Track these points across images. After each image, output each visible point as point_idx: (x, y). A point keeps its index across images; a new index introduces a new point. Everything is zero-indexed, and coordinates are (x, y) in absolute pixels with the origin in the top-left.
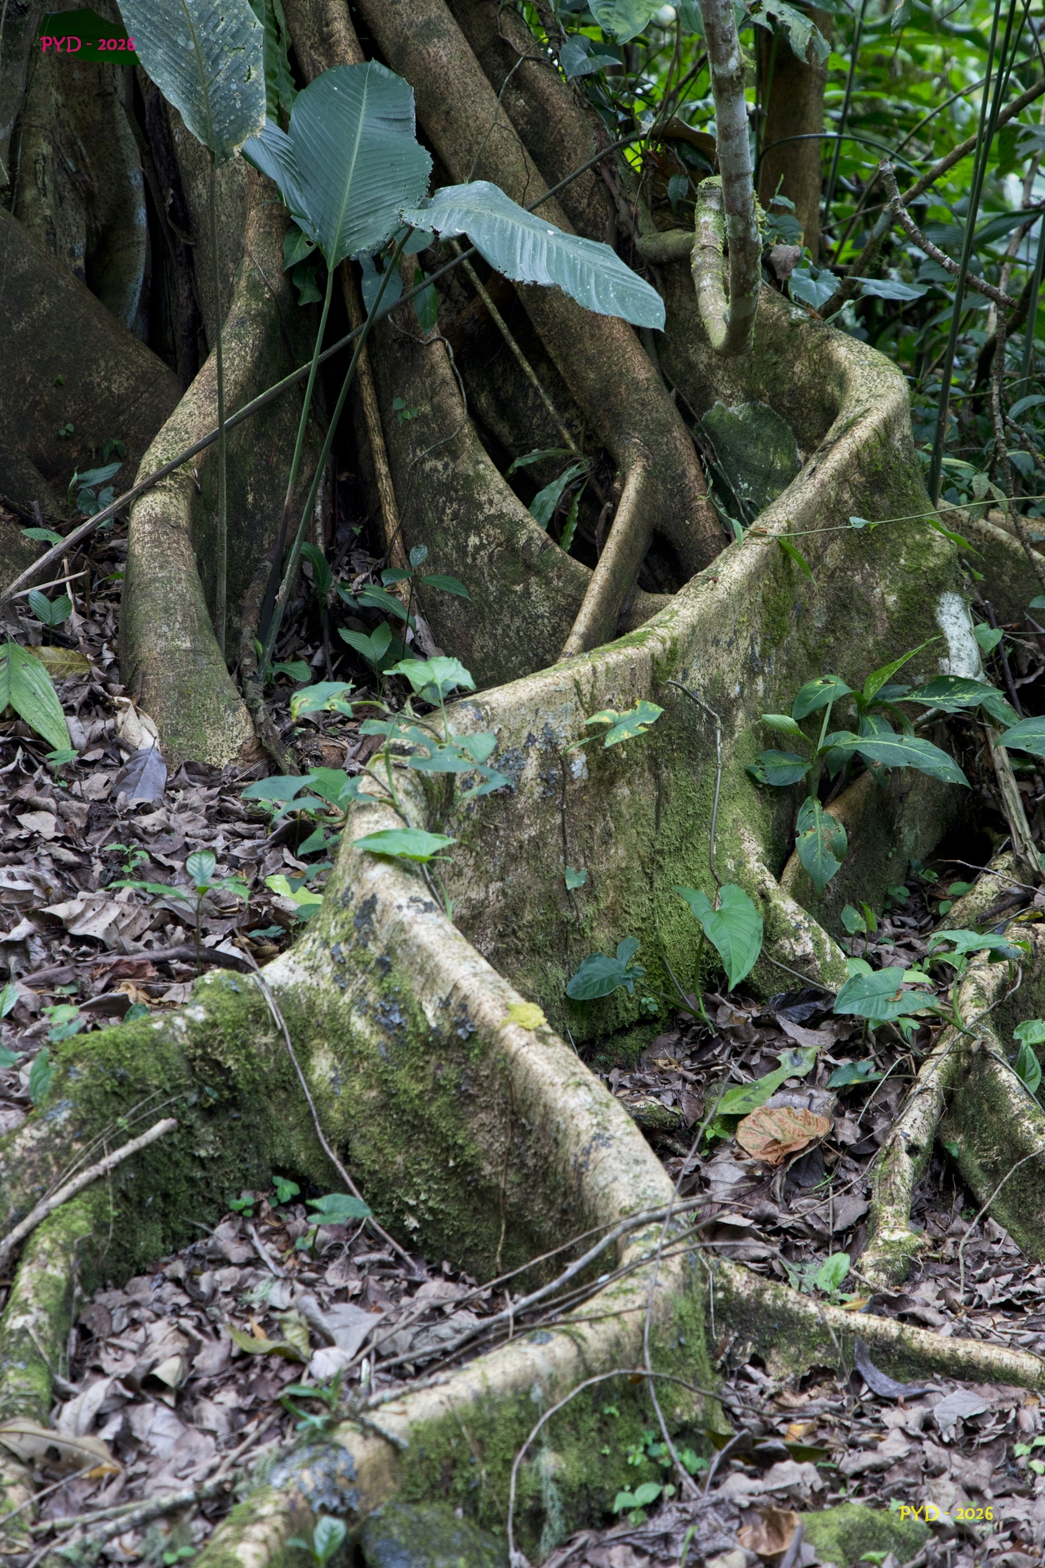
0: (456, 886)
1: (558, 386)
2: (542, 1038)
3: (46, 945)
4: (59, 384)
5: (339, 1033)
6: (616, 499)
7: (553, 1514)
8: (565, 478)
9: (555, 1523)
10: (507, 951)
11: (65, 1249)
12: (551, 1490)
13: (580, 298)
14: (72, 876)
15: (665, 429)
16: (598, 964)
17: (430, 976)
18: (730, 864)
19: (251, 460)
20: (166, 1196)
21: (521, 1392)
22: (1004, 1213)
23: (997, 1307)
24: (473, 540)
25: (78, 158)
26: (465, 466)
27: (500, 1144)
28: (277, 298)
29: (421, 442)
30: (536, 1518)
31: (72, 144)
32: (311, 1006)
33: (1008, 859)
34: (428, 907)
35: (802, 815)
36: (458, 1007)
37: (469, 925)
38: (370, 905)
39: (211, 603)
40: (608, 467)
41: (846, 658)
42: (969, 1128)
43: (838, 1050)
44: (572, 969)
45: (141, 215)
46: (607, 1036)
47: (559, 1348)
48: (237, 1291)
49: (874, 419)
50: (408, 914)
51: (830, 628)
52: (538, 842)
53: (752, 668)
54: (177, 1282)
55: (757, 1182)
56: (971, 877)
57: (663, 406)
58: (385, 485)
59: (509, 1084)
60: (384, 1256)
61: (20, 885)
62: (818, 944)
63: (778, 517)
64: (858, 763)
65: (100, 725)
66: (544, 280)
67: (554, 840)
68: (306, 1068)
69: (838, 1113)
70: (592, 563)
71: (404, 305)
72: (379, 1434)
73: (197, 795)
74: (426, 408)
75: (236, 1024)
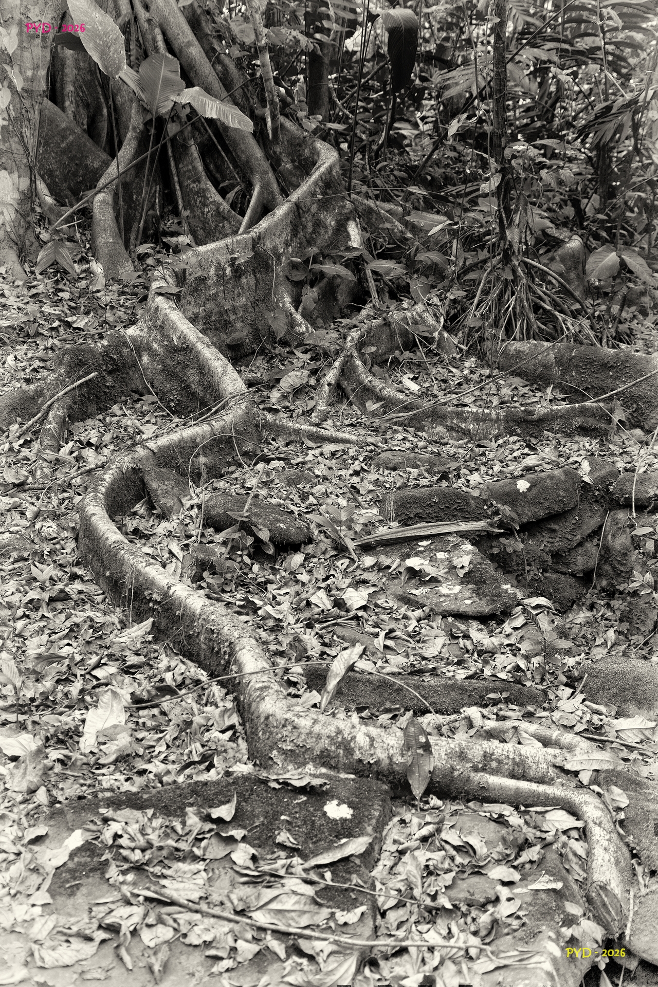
0: (188, 307)
1: (234, 161)
2: (208, 346)
3: (65, 330)
4: (77, 164)
5: (149, 349)
6: (251, 196)
7: (204, 474)
8: (236, 190)
9: (204, 476)
10: (207, 329)
11: (63, 408)
12: (203, 467)
13: (226, 122)
14: (74, 310)
15: (266, 173)
16: (237, 334)
17: (175, 329)
18: (281, 305)
19: (134, 185)
20: (97, 397)
21: (193, 440)
22: (357, 403)
23: (348, 425)
24: (206, 210)
25: (83, 92)
26: (203, 186)
27: (197, 379)
28: (142, 132)
29: (189, 178)
30: (199, 475)
31: (81, 87)
32: (141, 341)
33: (371, 305)
34: (174, 309)
35: (304, 290)
36: (183, 338)
37: (193, 320)
38: (157, 309)
39: (119, 228)
40: (250, 186)
41: (319, 242)
42: (348, 379)
43: (312, 359)
44: (229, 335)
45: (105, 111)
46: (241, 358)
47: (206, 428)
48: (118, 422)
49: (326, 165)
50: (168, 311)
51: (314, 232)
52: (216, 295)
53: (287, 244)
54: (100, 420)
55: (284, 397)
56: (359, 310)
57: (266, 165)
58: (179, 193)
59: (198, 361)
60: (164, 414)
61: (57, 312)
62: (307, 328)
63: (295, 196)
64: (322, 275)
65: (85, 266)
66: (215, 117)
67: (221, 294)
68: (140, 360)
69: (309, 376)
70: (243, 216)
71: (182, 132)
72: (148, 448)
73: (115, 287)
74: (190, 167)
75: (117, 346)
